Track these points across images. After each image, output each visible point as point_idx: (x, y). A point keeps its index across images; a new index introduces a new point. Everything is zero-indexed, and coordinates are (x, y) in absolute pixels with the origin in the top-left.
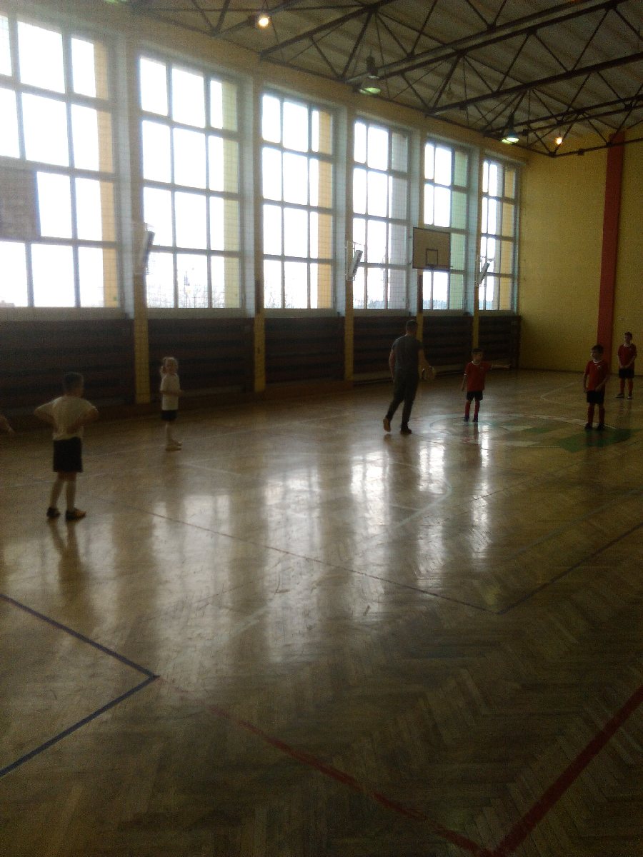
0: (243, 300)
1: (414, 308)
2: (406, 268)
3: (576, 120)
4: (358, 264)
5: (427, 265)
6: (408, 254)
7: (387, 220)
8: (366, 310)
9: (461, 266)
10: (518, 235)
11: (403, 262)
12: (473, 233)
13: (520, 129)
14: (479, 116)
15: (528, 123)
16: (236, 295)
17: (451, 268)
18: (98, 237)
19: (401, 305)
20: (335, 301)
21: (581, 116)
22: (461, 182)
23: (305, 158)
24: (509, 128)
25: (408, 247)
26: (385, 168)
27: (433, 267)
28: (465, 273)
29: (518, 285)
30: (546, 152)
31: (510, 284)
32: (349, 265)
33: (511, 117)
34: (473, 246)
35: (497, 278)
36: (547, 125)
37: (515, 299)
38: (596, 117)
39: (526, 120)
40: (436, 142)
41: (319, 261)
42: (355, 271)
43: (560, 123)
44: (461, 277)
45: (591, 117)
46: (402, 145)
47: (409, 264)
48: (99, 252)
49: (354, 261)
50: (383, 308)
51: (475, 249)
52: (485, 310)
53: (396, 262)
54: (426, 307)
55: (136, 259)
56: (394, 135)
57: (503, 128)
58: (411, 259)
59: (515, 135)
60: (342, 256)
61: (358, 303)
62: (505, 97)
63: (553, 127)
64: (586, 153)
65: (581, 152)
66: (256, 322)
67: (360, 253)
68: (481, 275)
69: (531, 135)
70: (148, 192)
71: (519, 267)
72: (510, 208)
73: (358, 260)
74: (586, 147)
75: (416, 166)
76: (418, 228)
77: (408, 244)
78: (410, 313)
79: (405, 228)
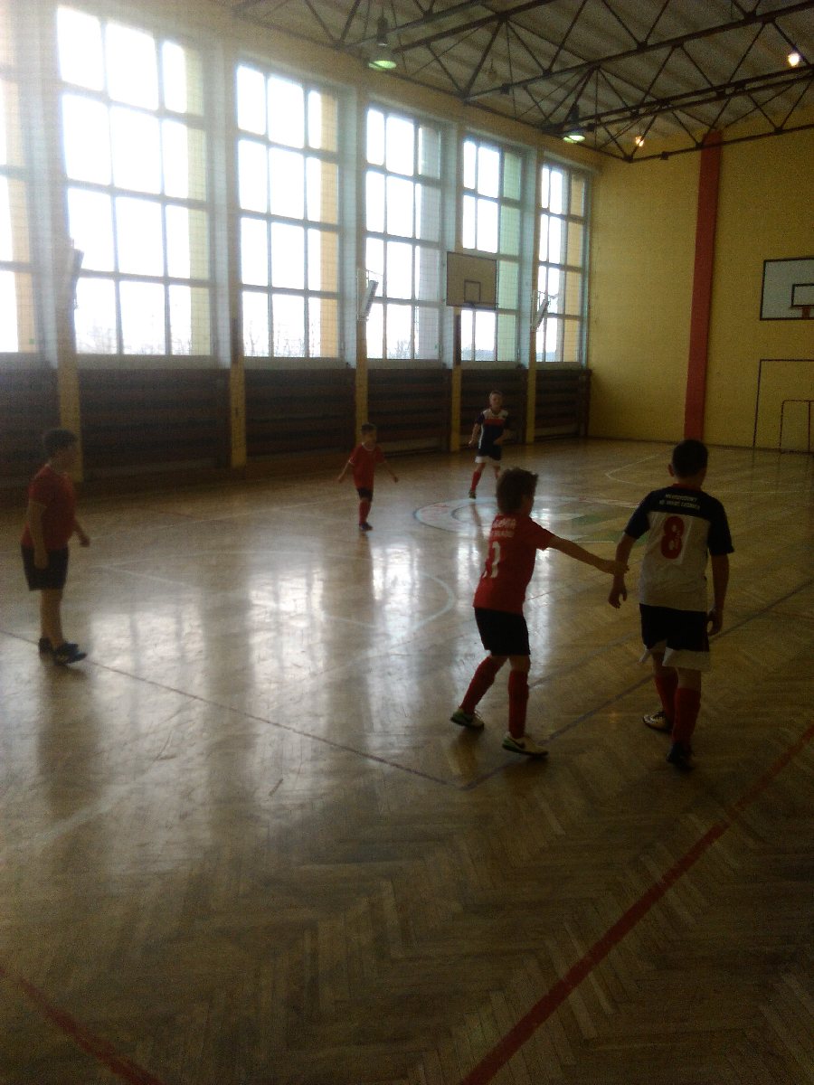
0: (215, 345)
1: (449, 359)
2: (438, 305)
3: (660, 111)
4: (372, 298)
5: (466, 302)
6: (441, 288)
7: (413, 241)
8: (385, 361)
9: (513, 305)
10: (587, 264)
11: (435, 298)
12: (529, 262)
13: (585, 124)
14: (531, 103)
15: (598, 116)
16: (205, 339)
17: (499, 307)
18: (8, 256)
19: (432, 354)
20: (342, 349)
21: (664, 108)
22: (513, 192)
23: (300, 157)
24: (574, 120)
25: (441, 282)
26: (411, 173)
27: (474, 305)
28: (518, 313)
29: (588, 330)
30: (622, 156)
31: (577, 329)
32: (360, 305)
33: (574, 109)
34: (528, 278)
35: (561, 321)
36: (621, 118)
37: (584, 348)
38: (682, 107)
39: (594, 113)
40: (479, 140)
42: (368, 308)
43: (635, 116)
44: (512, 319)
45: (675, 108)
46: (431, 143)
47: (442, 301)
48: (9, 277)
49: (368, 293)
50: (408, 358)
51: (530, 282)
52: (544, 363)
53: (424, 298)
54: (465, 357)
55: (58, 287)
56: (421, 129)
57: (564, 124)
58: (445, 297)
59: (579, 131)
60: (351, 290)
61: (374, 352)
62: (563, 78)
63: (628, 121)
64: (670, 158)
65: (665, 156)
66: (232, 375)
67: (375, 285)
68: (539, 316)
69: (601, 131)
70: (73, 195)
71: (589, 307)
72: (577, 229)
73: (373, 293)
74: (670, 148)
75: (452, 171)
76: (454, 253)
77: (441, 275)
78: (445, 364)
79: (438, 253)
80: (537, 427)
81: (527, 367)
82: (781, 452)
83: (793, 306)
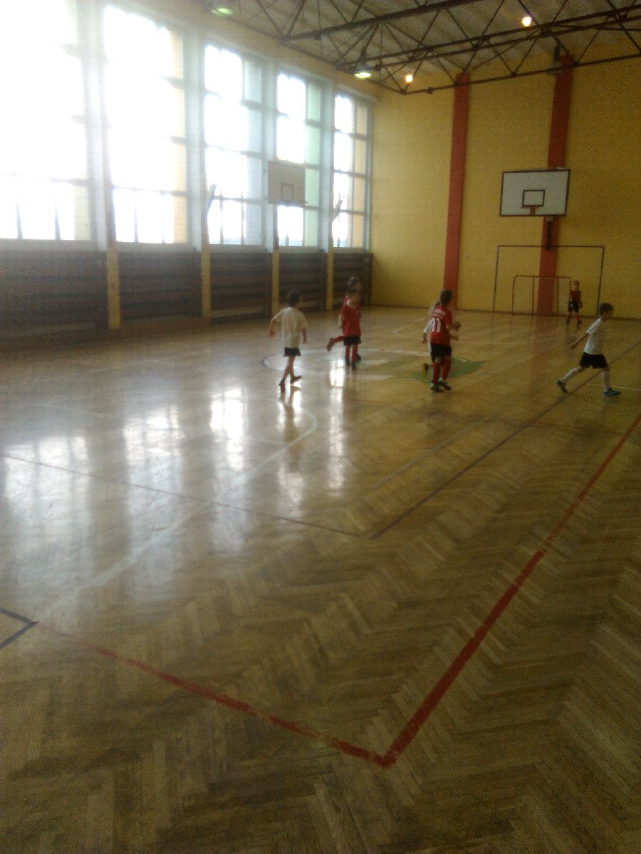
0: (94, 232)
1: (270, 245)
2: (262, 203)
3: (425, 58)
4: (213, 197)
5: (282, 199)
6: (263, 189)
8: (222, 246)
9: (316, 203)
10: (369, 172)
11: (259, 197)
12: (327, 170)
13: (372, 64)
14: (333, 48)
15: (380, 58)
16: (86, 227)
17: (306, 205)
19: (257, 241)
20: (190, 235)
21: (430, 54)
22: (315, 116)
24: (362, 61)
25: (263, 182)
26: (240, 99)
27: (288, 202)
28: (319, 209)
29: (370, 223)
30: (397, 88)
31: (362, 222)
32: (204, 199)
33: (364, 52)
34: (326, 182)
35: (350, 216)
36: (398, 61)
37: (368, 237)
38: (445, 55)
39: (377, 55)
40: (290, 73)
41: (174, 193)
42: (209, 203)
43: (412, 60)
44: (315, 213)
45: (439, 56)
46: (254, 73)
47: (264, 199)
49: (209, 194)
50: (239, 244)
51: (328, 186)
52: (338, 248)
53: (250, 198)
54: (282, 243)
56: (247, 63)
57: (357, 62)
58: (267, 194)
59: (368, 69)
60: (196, 188)
61: (213, 239)
62: (358, 29)
63: (404, 63)
64: (435, 92)
65: (430, 91)
66: (108, 256)
67: (214, 187)
68: (335, 212)
69: (383, 70)
71: (371, 206)
72: (362, 145)
73: (213, 193)
74: (434, 86)
75: (270, 96)
76: (272, 163)
77: (263, 179)
78: (266, 250)
79: (260, 162)
80: (335, 296)
81: (327, 252)
82: (513, 314)
83: (524, 206)
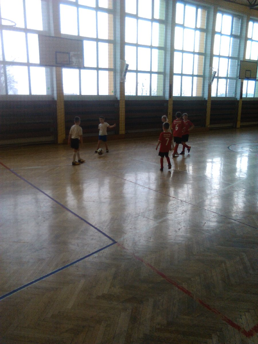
0: (164, 93)
1: (238, 97)
2: (236, 79)
4: (214, 77)
5: (246, 77)
6: (237, 73)
7: (229, 57)
8: (217, 97)
11: (235, 76)
16: (161, 90)
17: (257, 79)
18: (107, 67)
19: (233, 95)
20: (203, 94)
23: (194, 31)
25: (237, 71)
26: (229, 34)
27: (248, 78)
32: (210, 78)
40: (254, 21)
41: (197, 76)
42: (213, 80)
46: (237, 23)
47: (237, 77)
48: (107, 72)
49: (213, 76)
50: (224, 96)
53: (231, 76)
54: (244, 96)
55: (121, 75)
56: (235, 18)
58: (238, 75)
60: (207, 74)
61: (213, 95)
66: (169, 102)
67: (215, 72)
70: (127, 47)
73: (215, 75)
75: (244, 32)
76: (243, 61)
77: (238, 68)
78: (236, 99)
79: (237, 61)
